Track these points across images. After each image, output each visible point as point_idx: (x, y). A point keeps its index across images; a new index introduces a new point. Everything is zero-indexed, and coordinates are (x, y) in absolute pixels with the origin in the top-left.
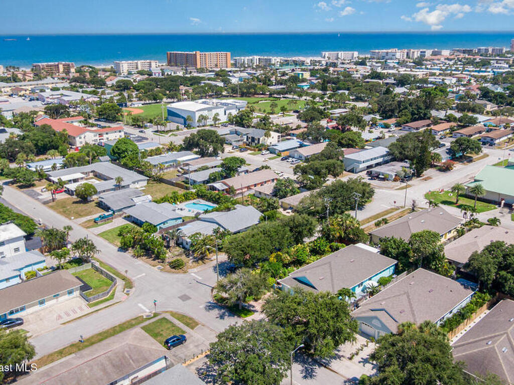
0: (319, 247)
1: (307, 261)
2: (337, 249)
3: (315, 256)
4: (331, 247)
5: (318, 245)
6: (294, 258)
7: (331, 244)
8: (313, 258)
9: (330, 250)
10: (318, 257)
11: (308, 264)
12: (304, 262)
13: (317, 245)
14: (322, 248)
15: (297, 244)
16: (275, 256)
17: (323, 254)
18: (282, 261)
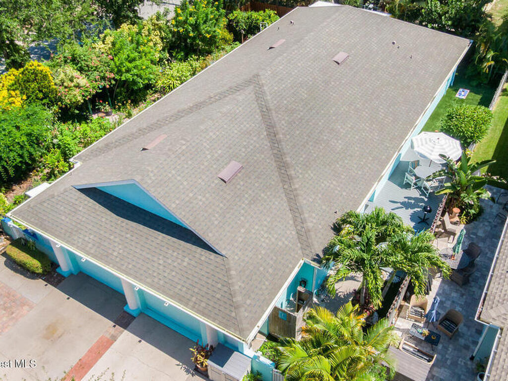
0: (196, 27)
1: (160, 84)
2: (253, 29)
3: (185, 59)
4: (230, 27)
5: (192, 20)
6: (103, 78)
7: (231, 17)
8: (178, 68)
9: (230, 36)
10: (197, 64)
11: (163, 91)
12: (148, 87)
13: (185, 22)
14: (204, 28)
15: (116, 24)
16: (17, 82)
17: (210, 52)
18: (49, 98)
